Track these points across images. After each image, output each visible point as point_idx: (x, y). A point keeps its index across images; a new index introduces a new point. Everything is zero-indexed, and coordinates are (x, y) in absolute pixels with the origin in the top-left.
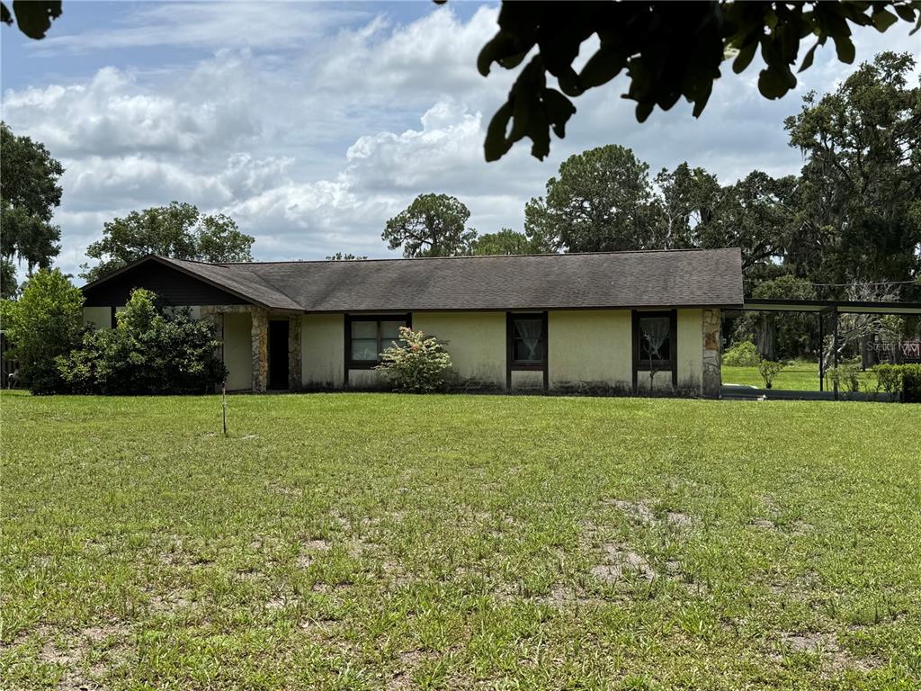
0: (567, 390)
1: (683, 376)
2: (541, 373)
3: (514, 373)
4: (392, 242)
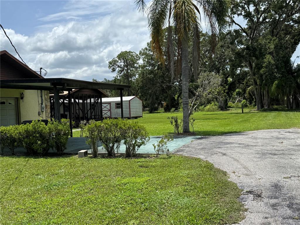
4: (112, 69)
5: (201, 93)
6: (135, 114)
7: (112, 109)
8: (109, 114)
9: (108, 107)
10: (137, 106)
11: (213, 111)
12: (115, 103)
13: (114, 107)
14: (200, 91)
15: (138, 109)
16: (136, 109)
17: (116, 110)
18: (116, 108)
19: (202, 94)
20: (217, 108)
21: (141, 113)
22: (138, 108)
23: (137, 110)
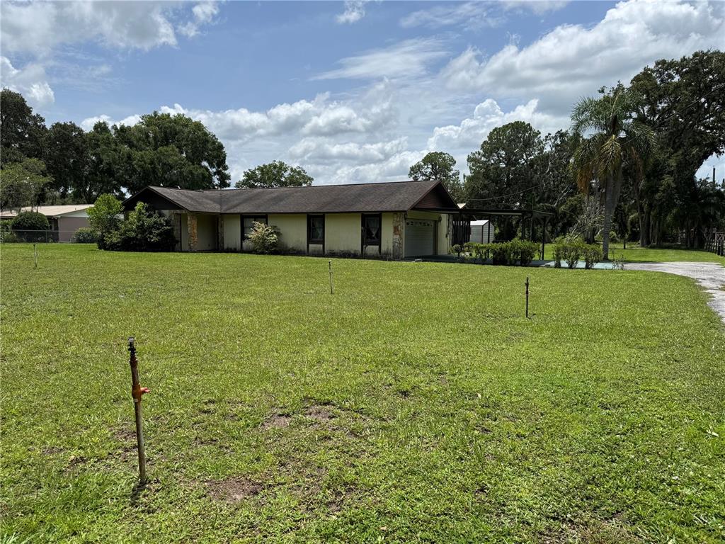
0: (333, 255)
1: (384, 249)
2: (321, 246)
3: (310, 245)
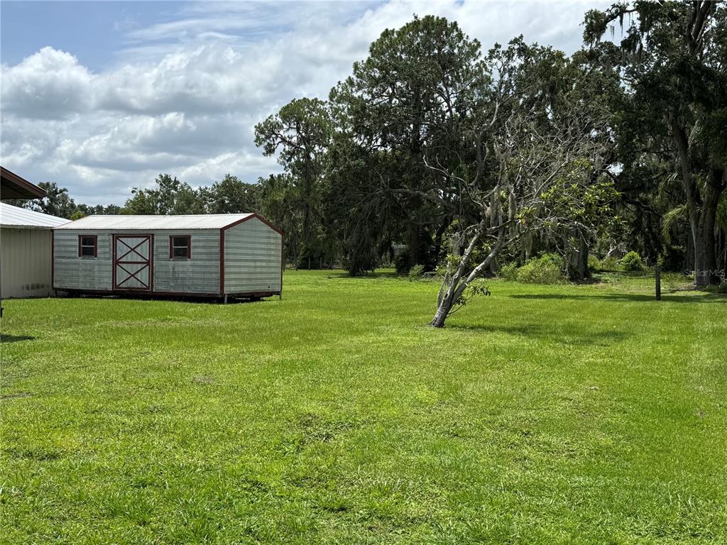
4: (266, 148)
5: (506, 210)
6: (244, 282)
7: (158, 259)
8: (144, 276)
9: (144, 250)
10: (259, 252)
11: (545, 283)
12: (171, 237)
13: (164, 250)
14: (503, 200)
15: (264, 264)
16: (253, 264)
17: (171, 263)
18: (171, 257)
19: (510, 211)
20: (558, 274)
21: (273, 281)
22: (261, 261)
23: (255, 267)
